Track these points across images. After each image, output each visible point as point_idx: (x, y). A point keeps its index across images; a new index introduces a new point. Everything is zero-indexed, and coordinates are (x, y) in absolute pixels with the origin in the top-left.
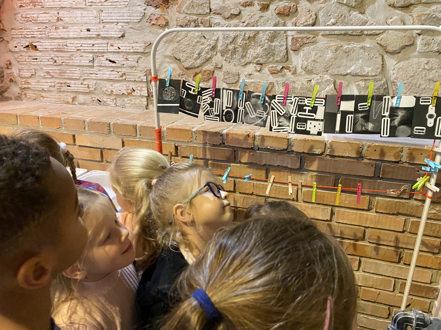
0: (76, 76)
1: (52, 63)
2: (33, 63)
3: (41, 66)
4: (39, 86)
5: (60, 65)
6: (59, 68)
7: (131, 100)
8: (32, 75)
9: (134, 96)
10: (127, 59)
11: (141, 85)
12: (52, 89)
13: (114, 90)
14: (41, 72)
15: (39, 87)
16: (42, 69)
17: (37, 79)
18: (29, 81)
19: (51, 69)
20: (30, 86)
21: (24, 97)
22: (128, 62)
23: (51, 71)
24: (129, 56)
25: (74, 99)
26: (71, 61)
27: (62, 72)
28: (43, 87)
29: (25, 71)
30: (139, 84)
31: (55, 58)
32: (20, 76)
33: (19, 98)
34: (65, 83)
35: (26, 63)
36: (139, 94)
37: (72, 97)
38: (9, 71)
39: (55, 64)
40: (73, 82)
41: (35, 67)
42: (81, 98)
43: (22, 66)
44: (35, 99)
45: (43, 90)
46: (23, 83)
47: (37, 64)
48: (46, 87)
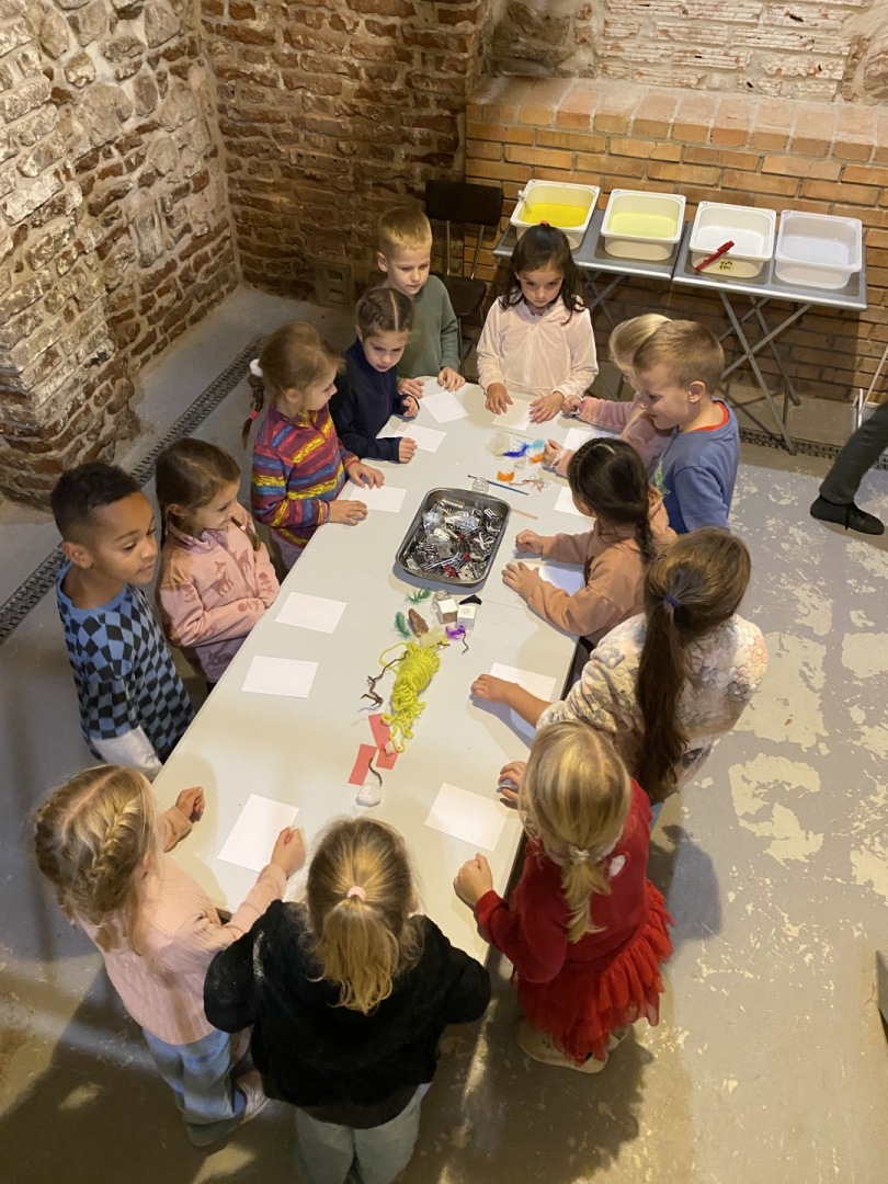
0: (719, 40)
1: (677, 14)
2: (638, 12)
3: (654, 20)
4: (639, 55)
5: (692, 19)
6: (689, 24)
7: (809, 87)
8: (631, 34)
9: (817, 79)
10: (826, 16)
11: (835, 60)
12: (663, 60)
13: (784, 69)
14: (650, 29)
15: (640, 57)
16: (654, 24)
17: (638, 41)
18: (622, 44)
19: (672, 24)
20: (620, 54)
21: (599, 72)
22: (825, 21)
23: (671, 29)
24: (832, 11)
25: (700, 81)
26: (716, 14)
27: (693, 32)
28: (646, 56)
29: (619, 26)
30: (832, 60)
31: (687, 7)
32: (604, 35)
33: (587, 74)
34: (694, 52)
35: (624, 11)
36: (827, 77)
37: (699, 76)
38: (582, 24)
39: (684, 16)
40: (709, 50)
41: (641, 20)
42: (716, 79)
43: (616, 17)
44: (622, 78)
45: (646, 63)
46: (609, 47)
47: (647, 16)
48: (652, 58)
